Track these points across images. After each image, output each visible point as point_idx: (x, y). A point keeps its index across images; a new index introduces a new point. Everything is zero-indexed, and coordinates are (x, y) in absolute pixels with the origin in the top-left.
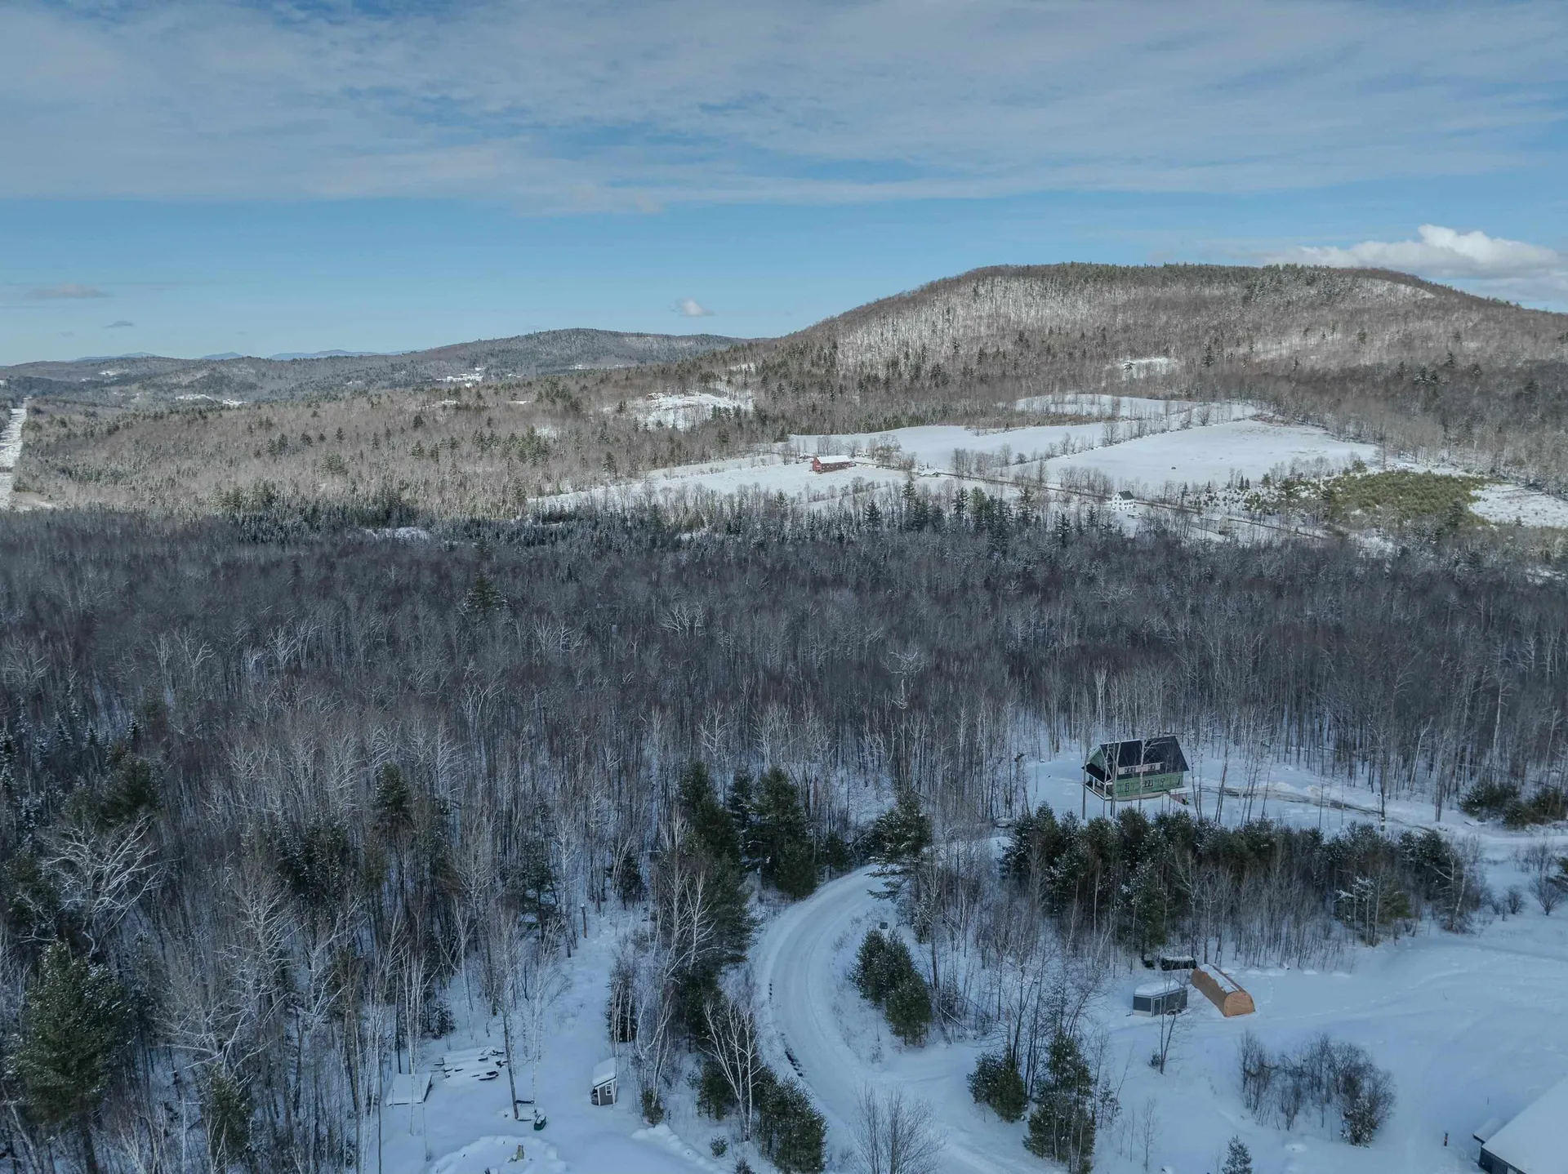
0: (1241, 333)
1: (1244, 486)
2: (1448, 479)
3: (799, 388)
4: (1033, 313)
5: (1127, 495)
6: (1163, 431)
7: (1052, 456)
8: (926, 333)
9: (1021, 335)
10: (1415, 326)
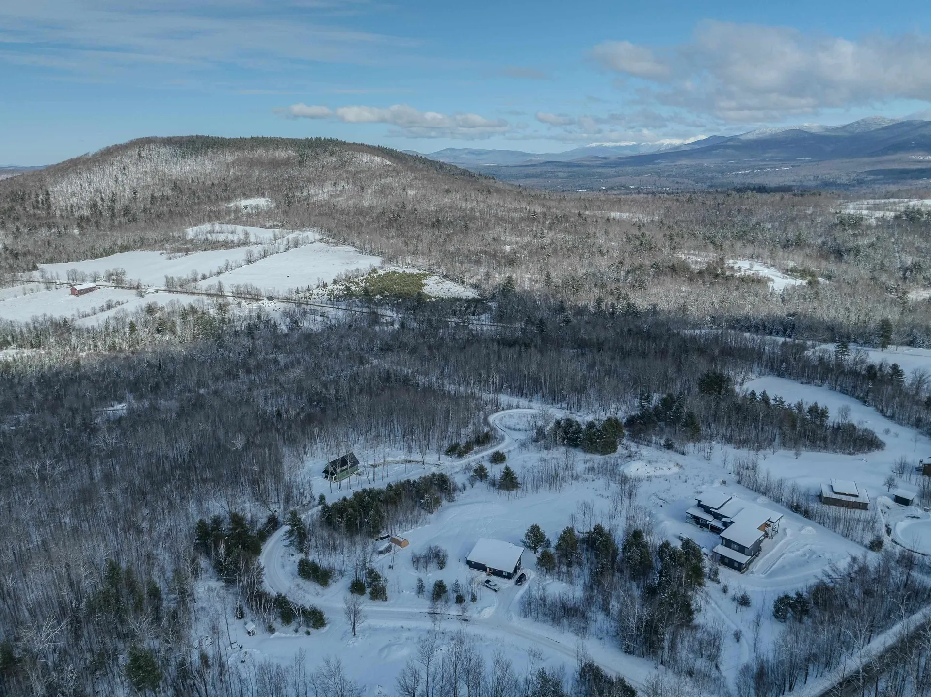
0: (301, 184)
1: (325, 286)
2: (412, 275)
3: (32, 229)
4: (179, 168)
5: (270, 298)
6: (277, 253)
7: (221, 273)
8: (112, 182)
9: (175, 184)
10: (384, 181)
